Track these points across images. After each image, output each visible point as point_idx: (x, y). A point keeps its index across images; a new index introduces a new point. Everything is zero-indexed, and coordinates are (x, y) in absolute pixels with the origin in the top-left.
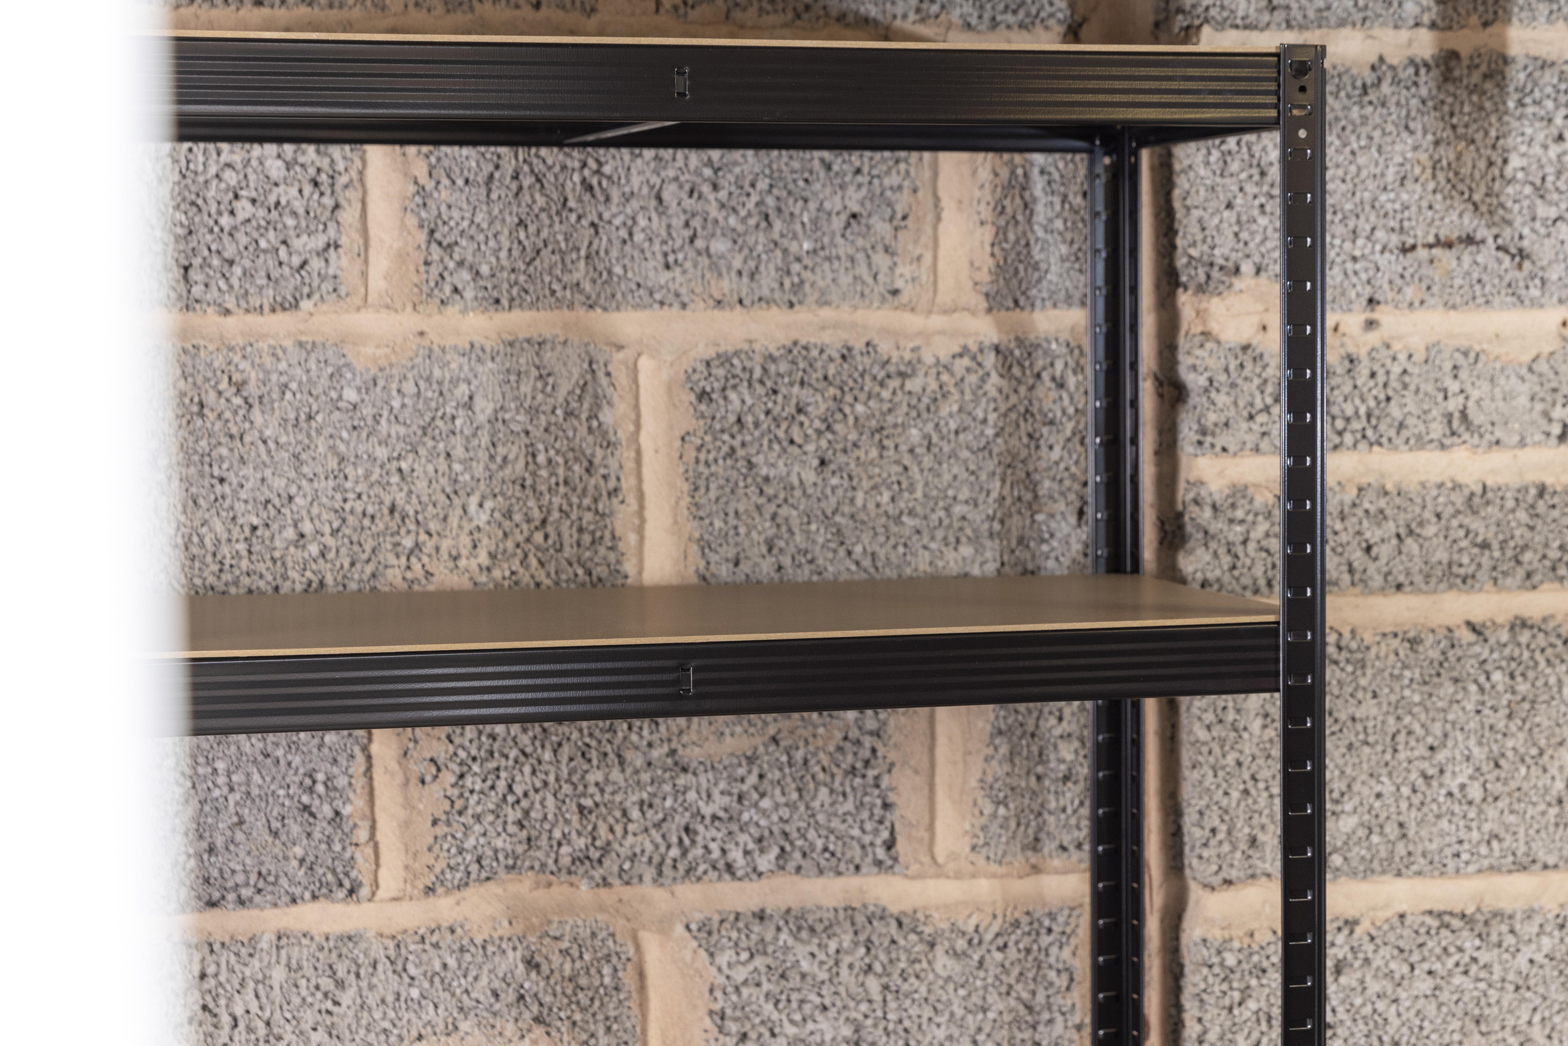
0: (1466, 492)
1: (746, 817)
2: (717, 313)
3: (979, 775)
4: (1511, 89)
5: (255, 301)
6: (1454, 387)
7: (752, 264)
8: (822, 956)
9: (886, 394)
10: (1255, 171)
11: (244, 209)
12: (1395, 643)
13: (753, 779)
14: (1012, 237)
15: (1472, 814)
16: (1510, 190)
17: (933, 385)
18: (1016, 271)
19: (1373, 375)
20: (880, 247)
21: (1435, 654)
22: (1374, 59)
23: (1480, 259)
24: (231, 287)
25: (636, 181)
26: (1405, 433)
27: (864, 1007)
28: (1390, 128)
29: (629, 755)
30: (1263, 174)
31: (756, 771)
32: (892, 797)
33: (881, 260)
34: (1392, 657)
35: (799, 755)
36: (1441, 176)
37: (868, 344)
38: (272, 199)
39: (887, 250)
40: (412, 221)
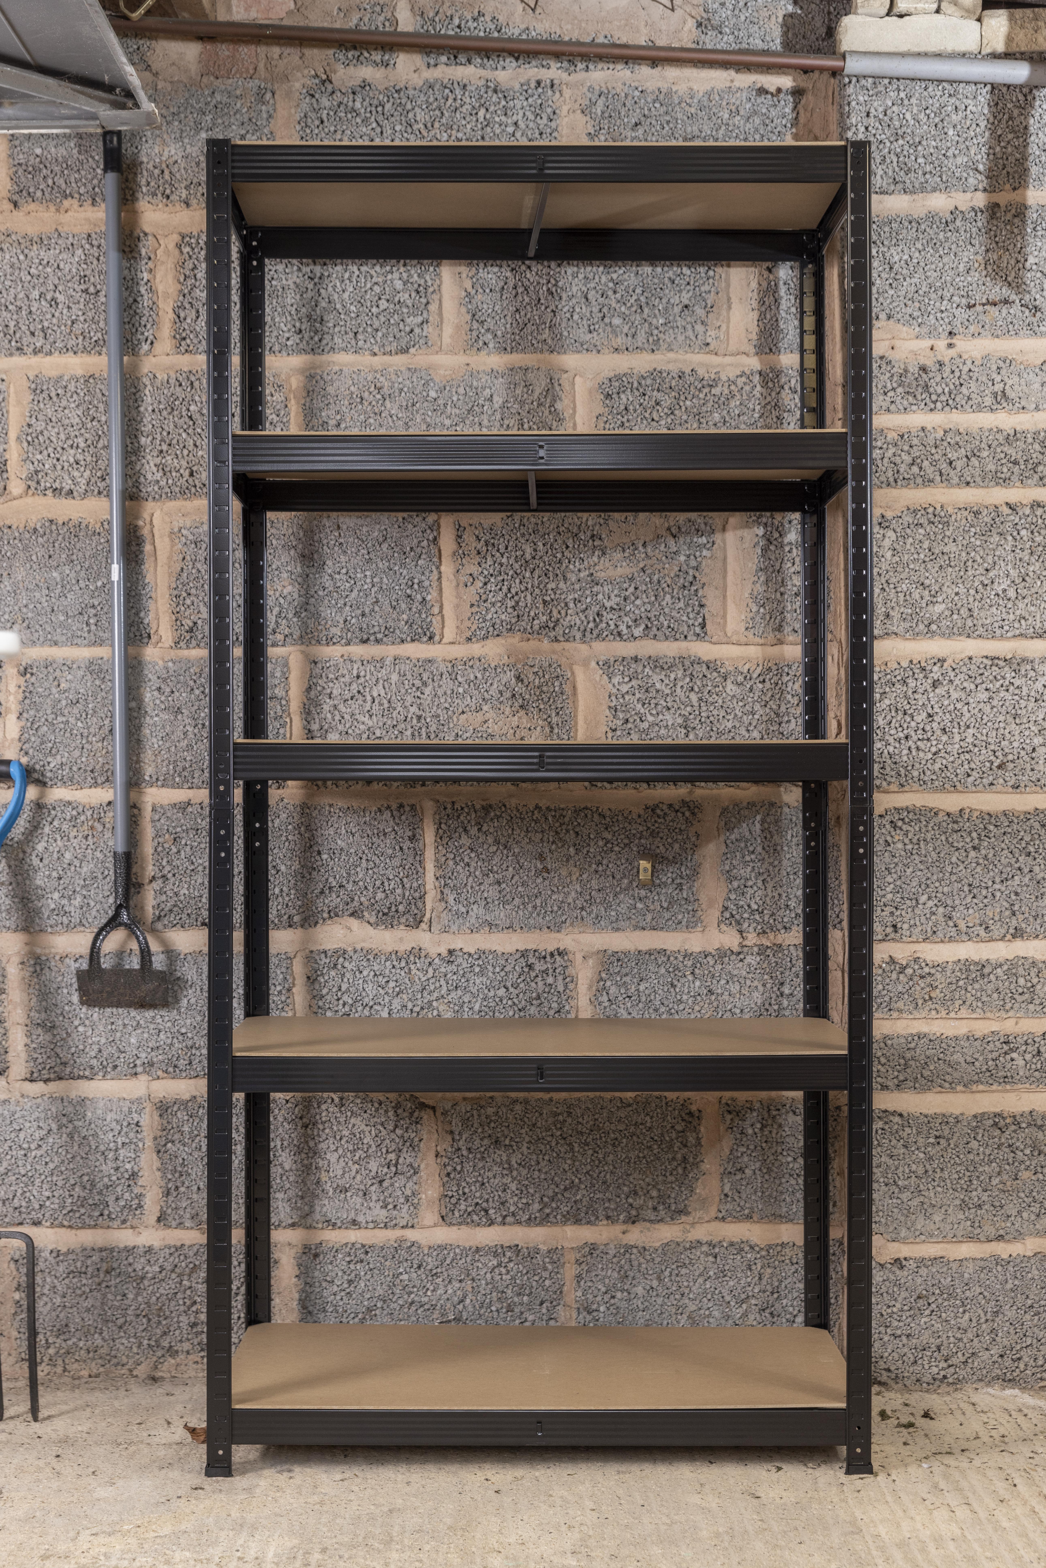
0: (1005, 433)
1: (628, 608)
2: (616, 355)
3: (749, 591)
4: (1029, 222)
5: (388, 349)
6: (998, 378)
7: (633, 330)
8: (667, 681)
9: (702, 396)
10: (887, 267)
11: (383, 304)
12: (966, 513)
13: (631, 589)
14: (768, 317)
15: (1010, 605)
16: (1029, 275)
17: (726, 391)
18: (771, 335)
19: (953, 372)
20: (699, 322)
21: (988, 519)
22: (952, 208)
23: (1012, 311)
24: (377, 342)
25: (574, 289)
26: (970, 403)
27: (689, 709)
28: (961, 243)
29: (569, 575)
30: (891, 268)
31: (633, 586)
32: (704, 601)
33: (699, 328)
34: (964, 521)
35: (656, 578)
36: (989, 268)
37: (692, 371)
38: (397, 299)
39: (702, 323)
40: (464, 310)
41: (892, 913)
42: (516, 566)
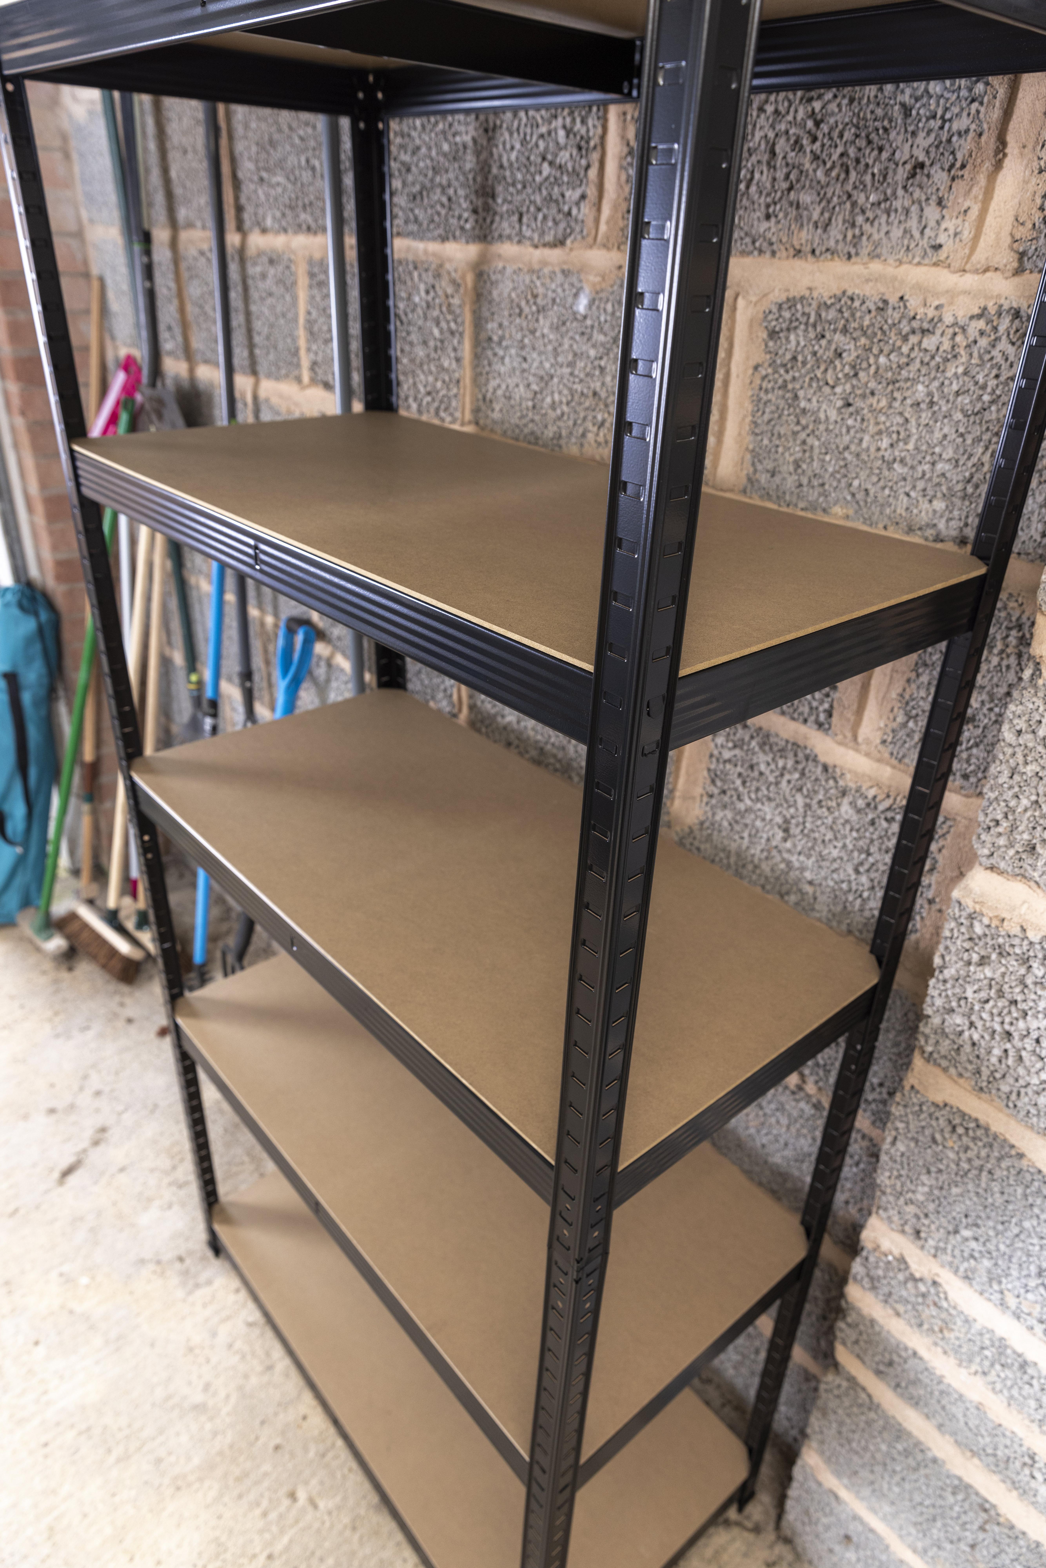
2: (794, 262)
3: (899, 690)
5: (547, 238)
7: (827, 216)
9: (905, 349)
11: (546, 169)
17: (946, 345)
20: (934, 199)
27: (792, 810)
33: (931, 213)
37: (902, 298)
38: (559, 161)
39: (940, 203)
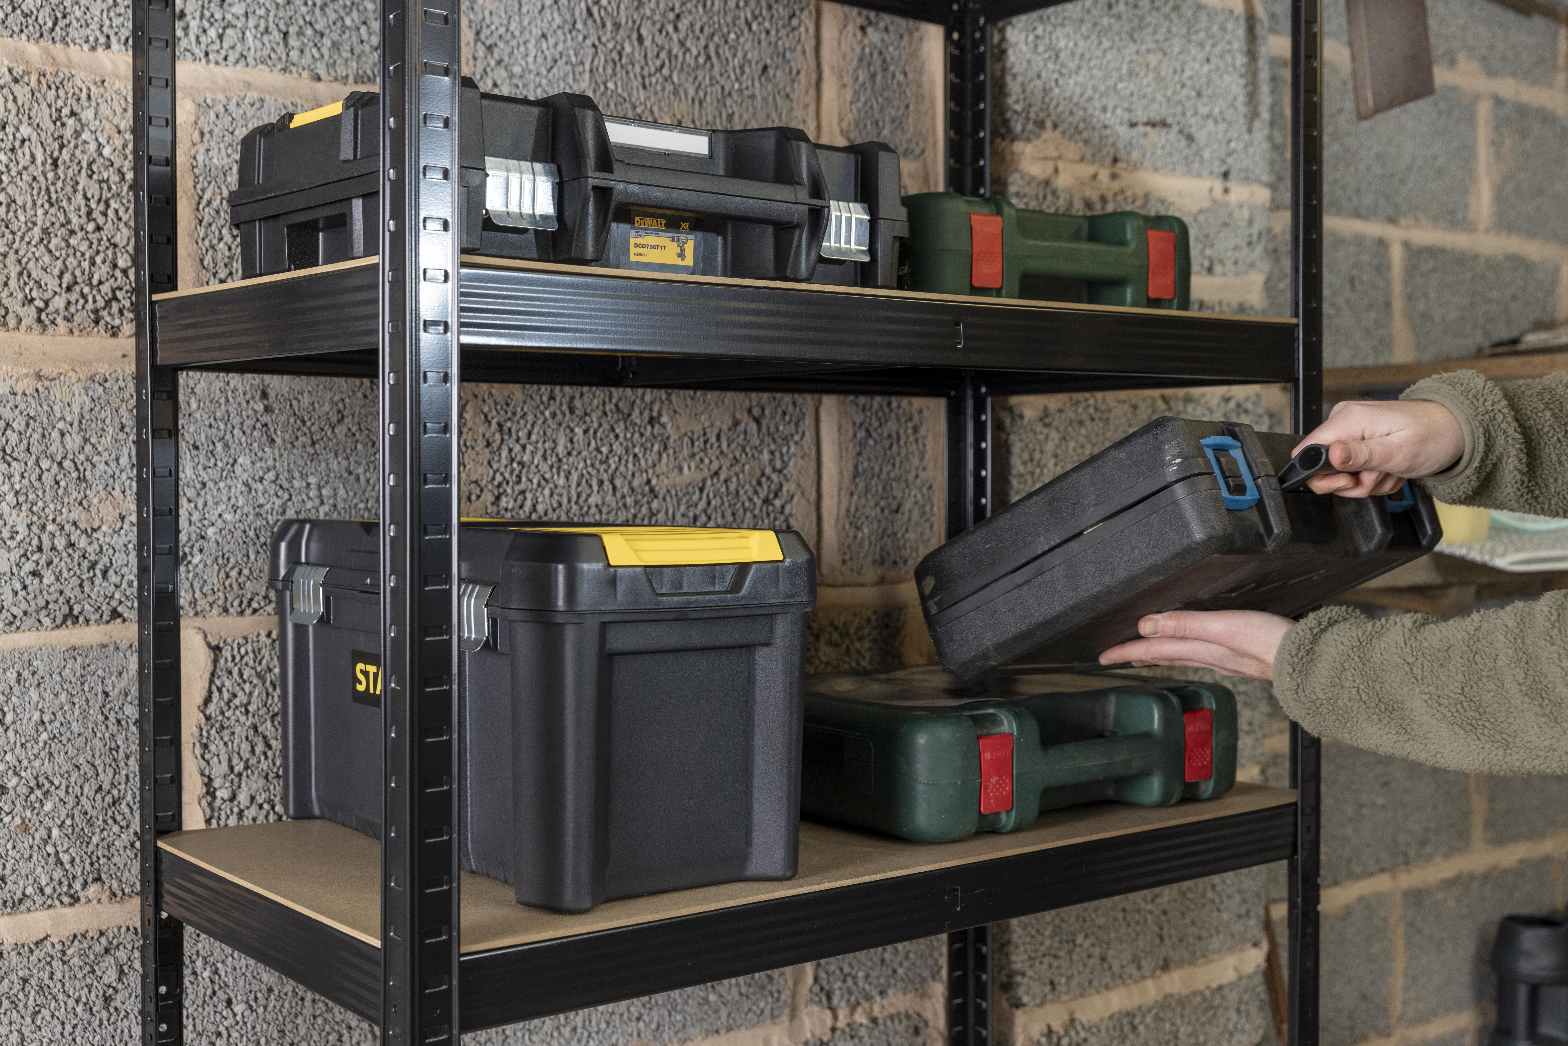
13: (702, 505)
14: (862, 99)
23: (1170, 138)
24: (322, 56)
25: (625, 14)
28: (1123, 35)
31: (705, 498)
32: (793, 522)
41: (1050, 966)
42: (544, 467)
